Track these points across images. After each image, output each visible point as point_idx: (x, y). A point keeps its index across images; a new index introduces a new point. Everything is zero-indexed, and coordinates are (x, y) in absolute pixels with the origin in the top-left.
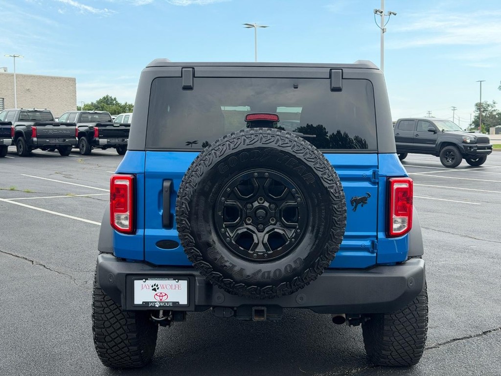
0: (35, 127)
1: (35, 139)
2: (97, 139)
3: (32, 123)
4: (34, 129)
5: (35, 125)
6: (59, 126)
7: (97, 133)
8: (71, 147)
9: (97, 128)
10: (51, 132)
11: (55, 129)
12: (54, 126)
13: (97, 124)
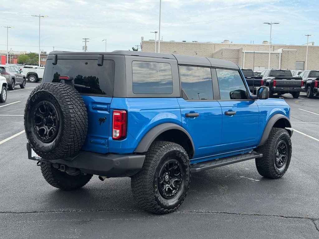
0: (275, 80)
1: (275, 87)
2: (316, 88)
3: (274, 78)
4: (275, 81)
5: (275, 79)
6: (290, 79)
7: (316, 84)
8: (299, 92)
9: (317, 81)
10: (285, 83)
11: (288, 82)
12: (287, 79)
13: (317, 78)
